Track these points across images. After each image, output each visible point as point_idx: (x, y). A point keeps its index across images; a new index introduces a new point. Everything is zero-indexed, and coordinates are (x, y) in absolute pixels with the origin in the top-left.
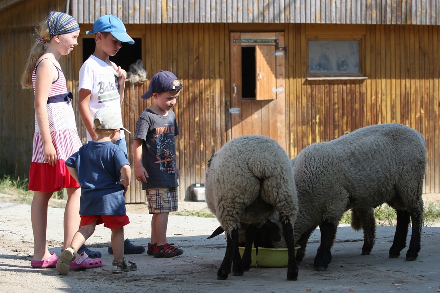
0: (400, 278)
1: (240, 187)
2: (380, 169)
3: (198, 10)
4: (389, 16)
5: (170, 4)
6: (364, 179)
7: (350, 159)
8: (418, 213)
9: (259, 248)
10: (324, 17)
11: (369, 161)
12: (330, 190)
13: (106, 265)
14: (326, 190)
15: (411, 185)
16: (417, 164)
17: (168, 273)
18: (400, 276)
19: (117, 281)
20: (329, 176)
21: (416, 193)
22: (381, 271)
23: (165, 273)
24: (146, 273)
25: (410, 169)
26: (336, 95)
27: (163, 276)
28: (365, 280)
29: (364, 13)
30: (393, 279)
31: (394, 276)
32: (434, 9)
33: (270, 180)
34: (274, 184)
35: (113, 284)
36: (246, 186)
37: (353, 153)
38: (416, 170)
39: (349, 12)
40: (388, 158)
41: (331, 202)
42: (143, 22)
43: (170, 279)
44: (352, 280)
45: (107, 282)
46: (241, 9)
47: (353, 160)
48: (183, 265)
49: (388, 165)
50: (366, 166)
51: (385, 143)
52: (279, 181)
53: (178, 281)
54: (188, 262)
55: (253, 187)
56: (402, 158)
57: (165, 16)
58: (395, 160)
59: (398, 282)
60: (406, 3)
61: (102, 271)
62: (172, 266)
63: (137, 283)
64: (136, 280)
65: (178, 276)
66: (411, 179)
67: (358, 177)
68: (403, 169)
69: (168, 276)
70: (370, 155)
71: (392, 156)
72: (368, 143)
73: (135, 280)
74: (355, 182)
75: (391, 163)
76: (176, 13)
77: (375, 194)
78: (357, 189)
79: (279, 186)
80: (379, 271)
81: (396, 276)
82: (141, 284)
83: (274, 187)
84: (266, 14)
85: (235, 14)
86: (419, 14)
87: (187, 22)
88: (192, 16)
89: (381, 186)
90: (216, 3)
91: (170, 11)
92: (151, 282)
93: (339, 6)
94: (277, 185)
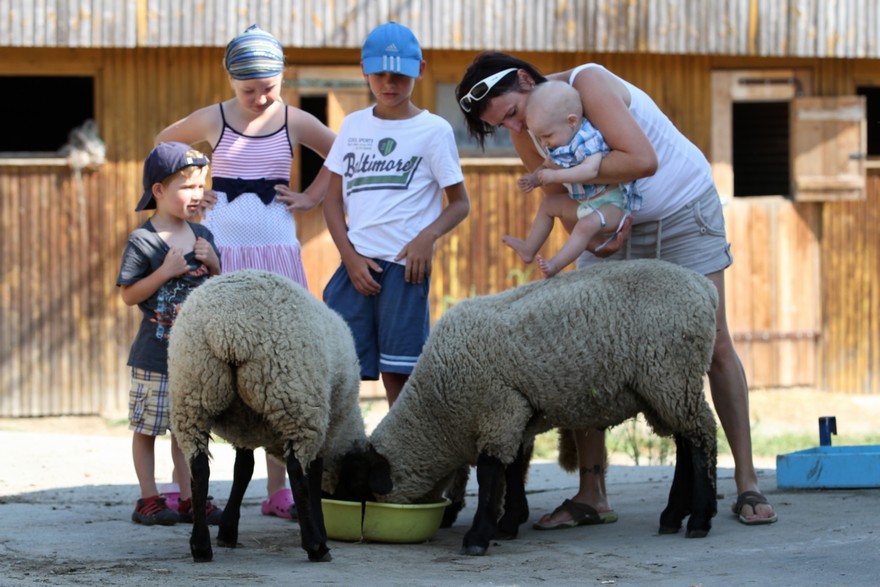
0: (612, 570)
1: (191, 375)
2: (585, 350)
3: (209, 18)
4: (602, 34)
5: (154, 7)
6: (551, 369)
7: (523, 328)
8: (699, 438)
9: (367, 503)
10: (467, 35)
11: (563, 332)
12: (483, 394)
13: (14, 540)
14: (470, 394)
15: (667, 386)
16: (679, 340)
17: (141, 557)
18: (612, 565)
19: (35, 573)
20: (477, 364)
21: (682, 402)
22: (574, 555)
23: (133, 557)
24: (95, 557)
25: (661, 351)
26: (493, 195)
27: (129, 563)
28: (539, 573)
29: (550, 27)
30: (598, 571)
31: (601, 565)
32: (694, 19)
33: (248, 369)
34: (256, 376)
35: (27, 578)
36: (201, 374)
37: (531, 317)
38: (677, 355)
39: (519, 26)
40: (607, 327)
41: (486, 416)
42: (97, 43)
43: (143, 568)
44: (514, 574)
45: (14, 575)
46: (298, 16)
47: (528, 331)
48: (170, 540)
49: (607, 342)
50: (555, 342)
51: (605, 294)
52: (266, 370)
53: (159, 572)
54: (181, 533)
55: (215, 378)
56: (645, 328)
57: (143, 32)
58: (627, 333)
59: (608, 578)
60: (638, 7)
61: (4, 552)
62: (149, 541)
63: (76, 577)
64: (74, 570)
65: (161, 563)
66: (668, 374)
67: (539, 363)
68: (646, 351)
69: (139, 563)
70: (565, 320)
71: (617, 323)
72: (566, 297)
73: (72, 570)
74: (535, 377)
75: (616, 337)
76: (165, 26)
77: (579, 400)
78: (541, 390)
79: (266, 380)
80: (570, 554)
81: (604, 565)
82: (84, 579)
83: (256, 383)
84: (351, 29)
85: (286, 27)
86: (663, 30)
87: (187, 43)
88: (198, 31)
89: (592, 385)
90: (248, 5)
91: (154, 21)
92: (104, 575)
93: (499, 13)
94: (263, 379)
